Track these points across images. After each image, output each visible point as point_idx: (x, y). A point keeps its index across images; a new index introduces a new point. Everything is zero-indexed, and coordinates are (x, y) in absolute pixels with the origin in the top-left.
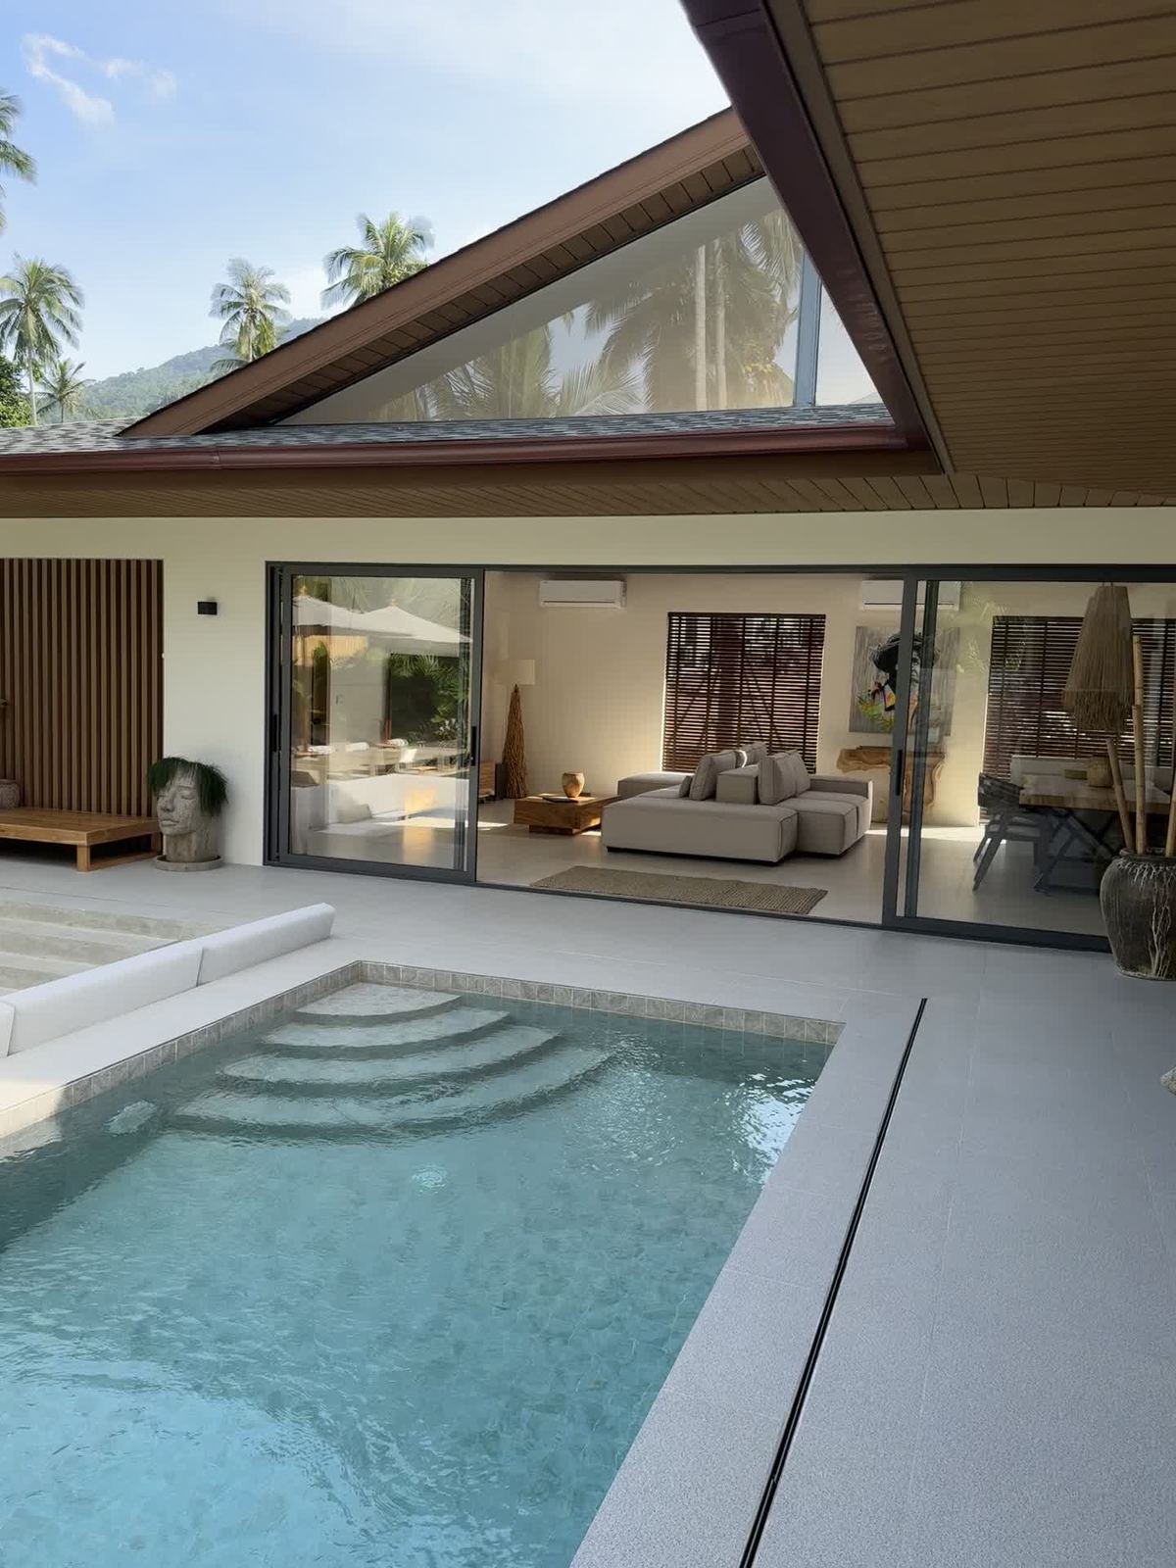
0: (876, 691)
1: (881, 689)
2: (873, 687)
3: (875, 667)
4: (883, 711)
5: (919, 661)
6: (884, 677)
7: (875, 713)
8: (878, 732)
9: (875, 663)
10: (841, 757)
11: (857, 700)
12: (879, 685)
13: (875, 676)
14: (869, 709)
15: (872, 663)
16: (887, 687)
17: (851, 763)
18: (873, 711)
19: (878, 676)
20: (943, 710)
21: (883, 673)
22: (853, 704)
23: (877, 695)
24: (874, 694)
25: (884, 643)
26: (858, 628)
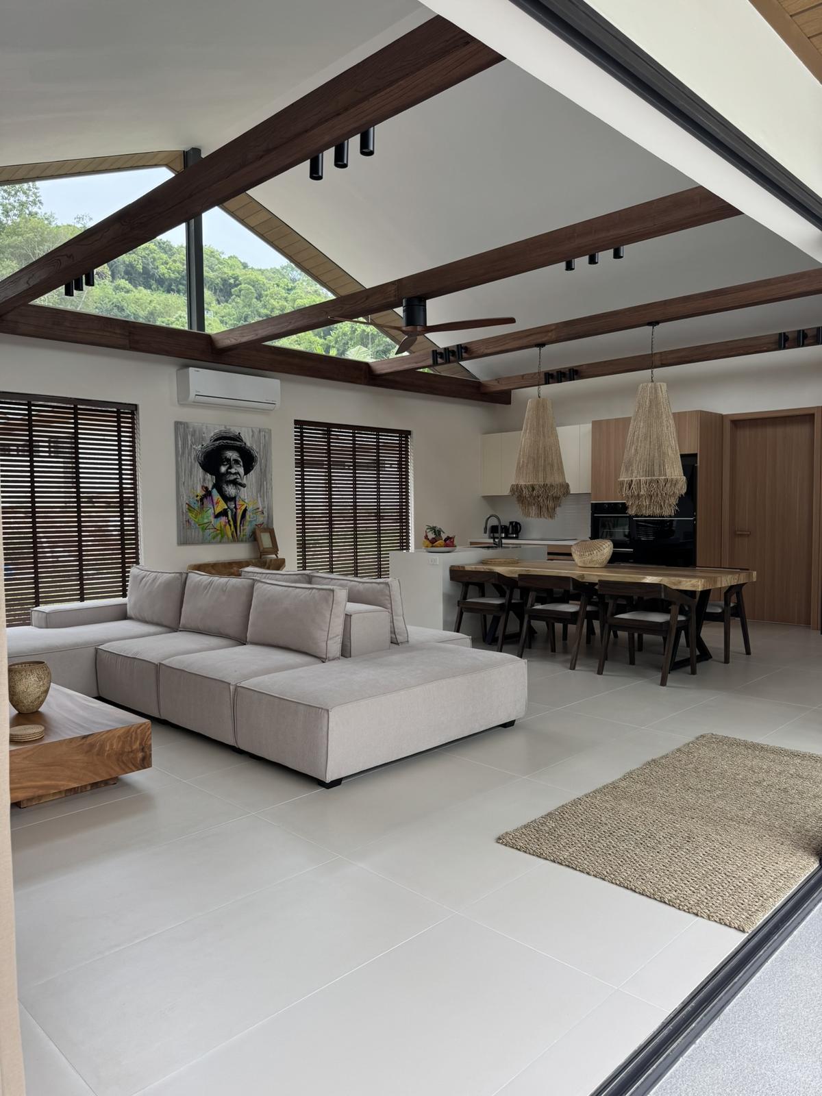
0: (204, 497)
1: (208, 494)
2: (200, 492)
3: (201, 470)
4: (212, 519)
6: (210, 480)
7: (206, 521)
8: (210, 543)
9: (200, 464)
12: (207, 489)
13: (201, 479)
14: (199, 517)
15: (197, 464)
16: (215, 492)
18: (203, 518)
19: (204, 480)
20: (266, 514)
21: (209, 476)
23: (205, 500)
24: (202, 500)
25: (207, 442)
26: (176, 423)
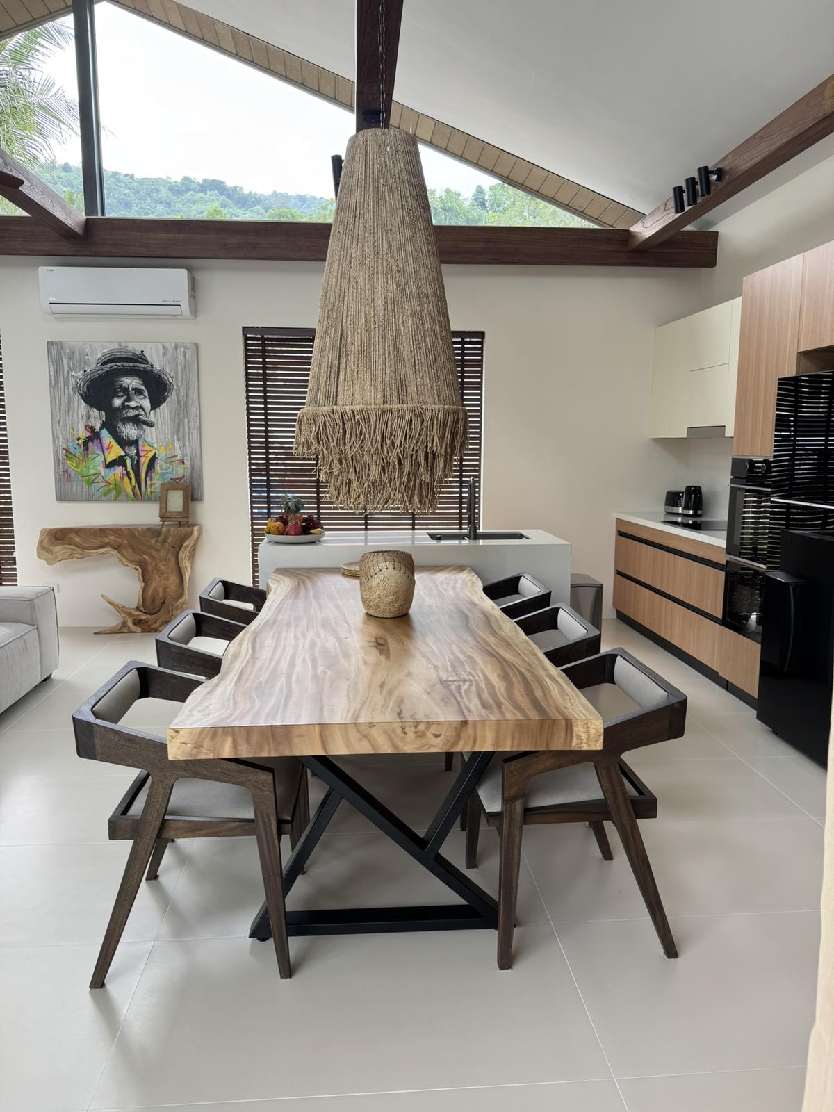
0: (90, 439)
1: (94, 436)
2: (83, 434)
3: (83, 404)
4: (101, 469)
5: (146, 394)
6: (97, 418)
7: (92, 471)
8: (99, 500)
9: (81, 395)
10: (41, 542)
11: (62, 453)
12: (92, 429)
13: (84, 417)
14: (83, 466)
15: (77, 396)
16: (105, 433)
17: (57, 549)
18: (88, 468)
19: (89, 417)
20: (188, 464)
21: (95, 412)
22: (57, 461)
23: (90, 445)
24: (85, 444)
25: (92, 366)
26: (50, 344)
